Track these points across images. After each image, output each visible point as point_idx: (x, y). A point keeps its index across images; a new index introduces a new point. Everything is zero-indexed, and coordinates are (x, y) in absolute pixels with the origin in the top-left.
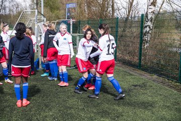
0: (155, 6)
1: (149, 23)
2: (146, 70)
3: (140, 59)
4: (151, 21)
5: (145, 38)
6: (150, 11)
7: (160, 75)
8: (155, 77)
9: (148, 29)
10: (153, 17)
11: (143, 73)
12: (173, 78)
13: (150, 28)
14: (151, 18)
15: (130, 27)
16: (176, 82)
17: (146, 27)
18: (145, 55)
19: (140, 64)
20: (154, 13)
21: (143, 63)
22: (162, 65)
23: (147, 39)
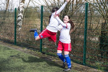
0: (24, 3)
1: (21, 14)
2: (19, 45)
3: (15, 38)
4: (22, 13)
5: (19, 24)
6: (21, 6)
7: (29, 48)
8: (25, 49)
9: (20, 18)
10: (23, 10)
11: (18, 47)
12: (37, 49)
13: (21, 17)
14: (22, 11)
15: (8, 17)
16: (39, 52)
17: (19, 16)
18: (19, 36)
19: (15, 42)
20: (24, 7)
21: (17, 41)
22: (30, 41)
23: (20, 24)
